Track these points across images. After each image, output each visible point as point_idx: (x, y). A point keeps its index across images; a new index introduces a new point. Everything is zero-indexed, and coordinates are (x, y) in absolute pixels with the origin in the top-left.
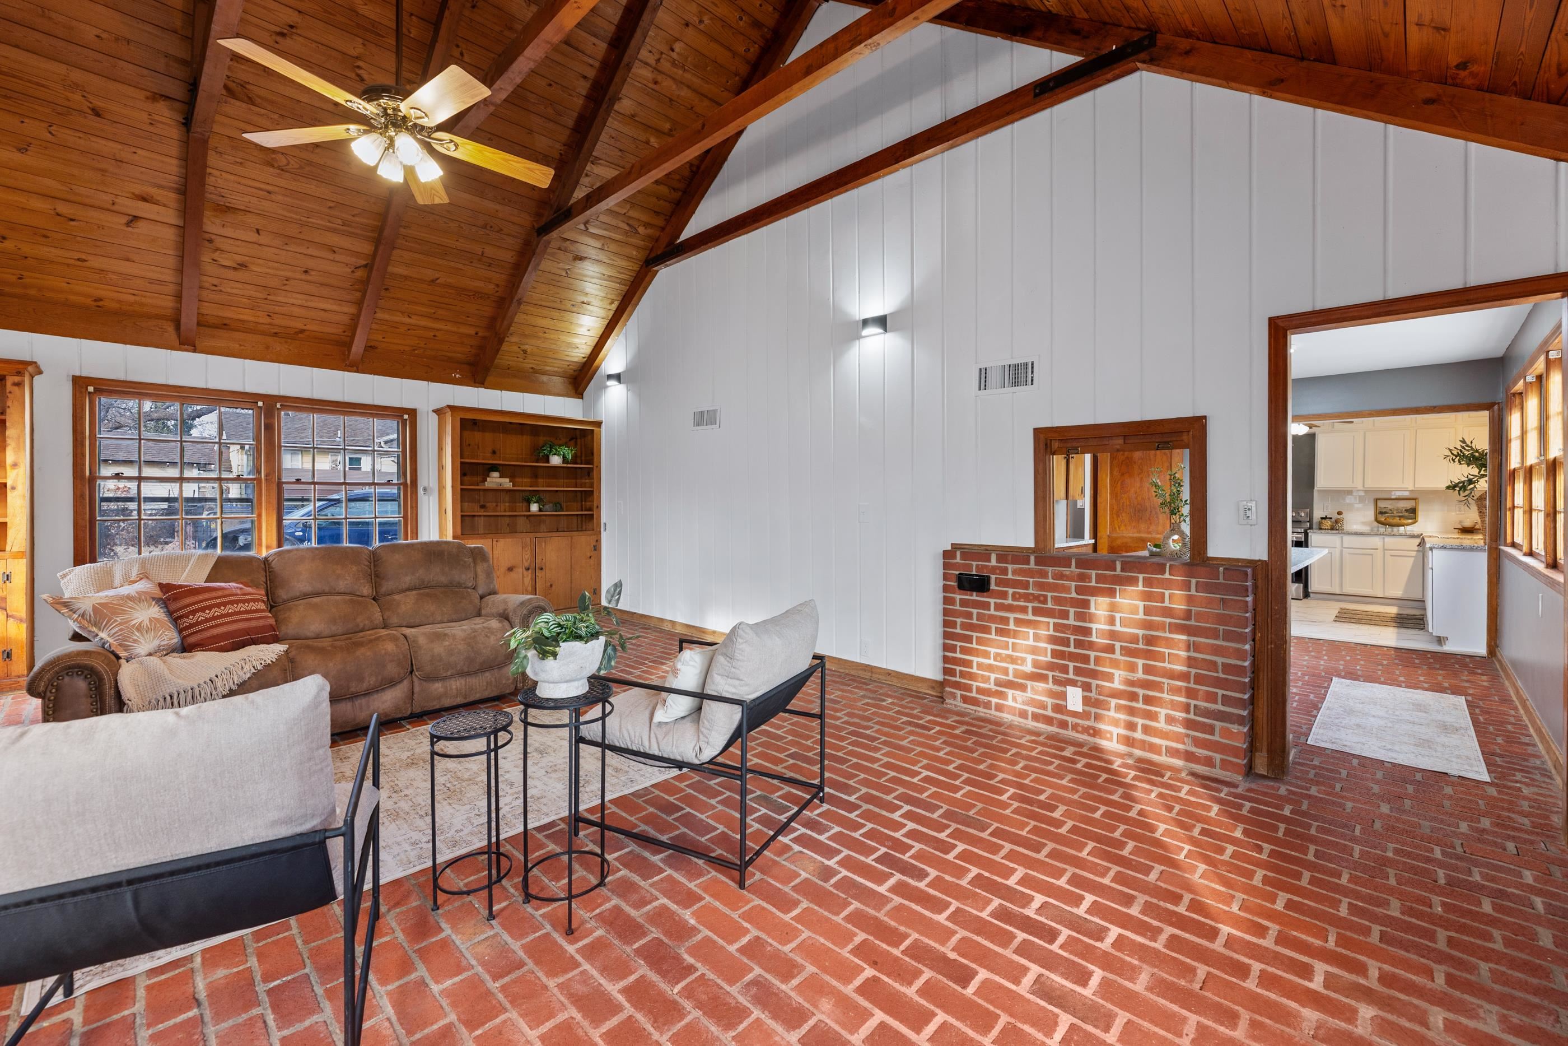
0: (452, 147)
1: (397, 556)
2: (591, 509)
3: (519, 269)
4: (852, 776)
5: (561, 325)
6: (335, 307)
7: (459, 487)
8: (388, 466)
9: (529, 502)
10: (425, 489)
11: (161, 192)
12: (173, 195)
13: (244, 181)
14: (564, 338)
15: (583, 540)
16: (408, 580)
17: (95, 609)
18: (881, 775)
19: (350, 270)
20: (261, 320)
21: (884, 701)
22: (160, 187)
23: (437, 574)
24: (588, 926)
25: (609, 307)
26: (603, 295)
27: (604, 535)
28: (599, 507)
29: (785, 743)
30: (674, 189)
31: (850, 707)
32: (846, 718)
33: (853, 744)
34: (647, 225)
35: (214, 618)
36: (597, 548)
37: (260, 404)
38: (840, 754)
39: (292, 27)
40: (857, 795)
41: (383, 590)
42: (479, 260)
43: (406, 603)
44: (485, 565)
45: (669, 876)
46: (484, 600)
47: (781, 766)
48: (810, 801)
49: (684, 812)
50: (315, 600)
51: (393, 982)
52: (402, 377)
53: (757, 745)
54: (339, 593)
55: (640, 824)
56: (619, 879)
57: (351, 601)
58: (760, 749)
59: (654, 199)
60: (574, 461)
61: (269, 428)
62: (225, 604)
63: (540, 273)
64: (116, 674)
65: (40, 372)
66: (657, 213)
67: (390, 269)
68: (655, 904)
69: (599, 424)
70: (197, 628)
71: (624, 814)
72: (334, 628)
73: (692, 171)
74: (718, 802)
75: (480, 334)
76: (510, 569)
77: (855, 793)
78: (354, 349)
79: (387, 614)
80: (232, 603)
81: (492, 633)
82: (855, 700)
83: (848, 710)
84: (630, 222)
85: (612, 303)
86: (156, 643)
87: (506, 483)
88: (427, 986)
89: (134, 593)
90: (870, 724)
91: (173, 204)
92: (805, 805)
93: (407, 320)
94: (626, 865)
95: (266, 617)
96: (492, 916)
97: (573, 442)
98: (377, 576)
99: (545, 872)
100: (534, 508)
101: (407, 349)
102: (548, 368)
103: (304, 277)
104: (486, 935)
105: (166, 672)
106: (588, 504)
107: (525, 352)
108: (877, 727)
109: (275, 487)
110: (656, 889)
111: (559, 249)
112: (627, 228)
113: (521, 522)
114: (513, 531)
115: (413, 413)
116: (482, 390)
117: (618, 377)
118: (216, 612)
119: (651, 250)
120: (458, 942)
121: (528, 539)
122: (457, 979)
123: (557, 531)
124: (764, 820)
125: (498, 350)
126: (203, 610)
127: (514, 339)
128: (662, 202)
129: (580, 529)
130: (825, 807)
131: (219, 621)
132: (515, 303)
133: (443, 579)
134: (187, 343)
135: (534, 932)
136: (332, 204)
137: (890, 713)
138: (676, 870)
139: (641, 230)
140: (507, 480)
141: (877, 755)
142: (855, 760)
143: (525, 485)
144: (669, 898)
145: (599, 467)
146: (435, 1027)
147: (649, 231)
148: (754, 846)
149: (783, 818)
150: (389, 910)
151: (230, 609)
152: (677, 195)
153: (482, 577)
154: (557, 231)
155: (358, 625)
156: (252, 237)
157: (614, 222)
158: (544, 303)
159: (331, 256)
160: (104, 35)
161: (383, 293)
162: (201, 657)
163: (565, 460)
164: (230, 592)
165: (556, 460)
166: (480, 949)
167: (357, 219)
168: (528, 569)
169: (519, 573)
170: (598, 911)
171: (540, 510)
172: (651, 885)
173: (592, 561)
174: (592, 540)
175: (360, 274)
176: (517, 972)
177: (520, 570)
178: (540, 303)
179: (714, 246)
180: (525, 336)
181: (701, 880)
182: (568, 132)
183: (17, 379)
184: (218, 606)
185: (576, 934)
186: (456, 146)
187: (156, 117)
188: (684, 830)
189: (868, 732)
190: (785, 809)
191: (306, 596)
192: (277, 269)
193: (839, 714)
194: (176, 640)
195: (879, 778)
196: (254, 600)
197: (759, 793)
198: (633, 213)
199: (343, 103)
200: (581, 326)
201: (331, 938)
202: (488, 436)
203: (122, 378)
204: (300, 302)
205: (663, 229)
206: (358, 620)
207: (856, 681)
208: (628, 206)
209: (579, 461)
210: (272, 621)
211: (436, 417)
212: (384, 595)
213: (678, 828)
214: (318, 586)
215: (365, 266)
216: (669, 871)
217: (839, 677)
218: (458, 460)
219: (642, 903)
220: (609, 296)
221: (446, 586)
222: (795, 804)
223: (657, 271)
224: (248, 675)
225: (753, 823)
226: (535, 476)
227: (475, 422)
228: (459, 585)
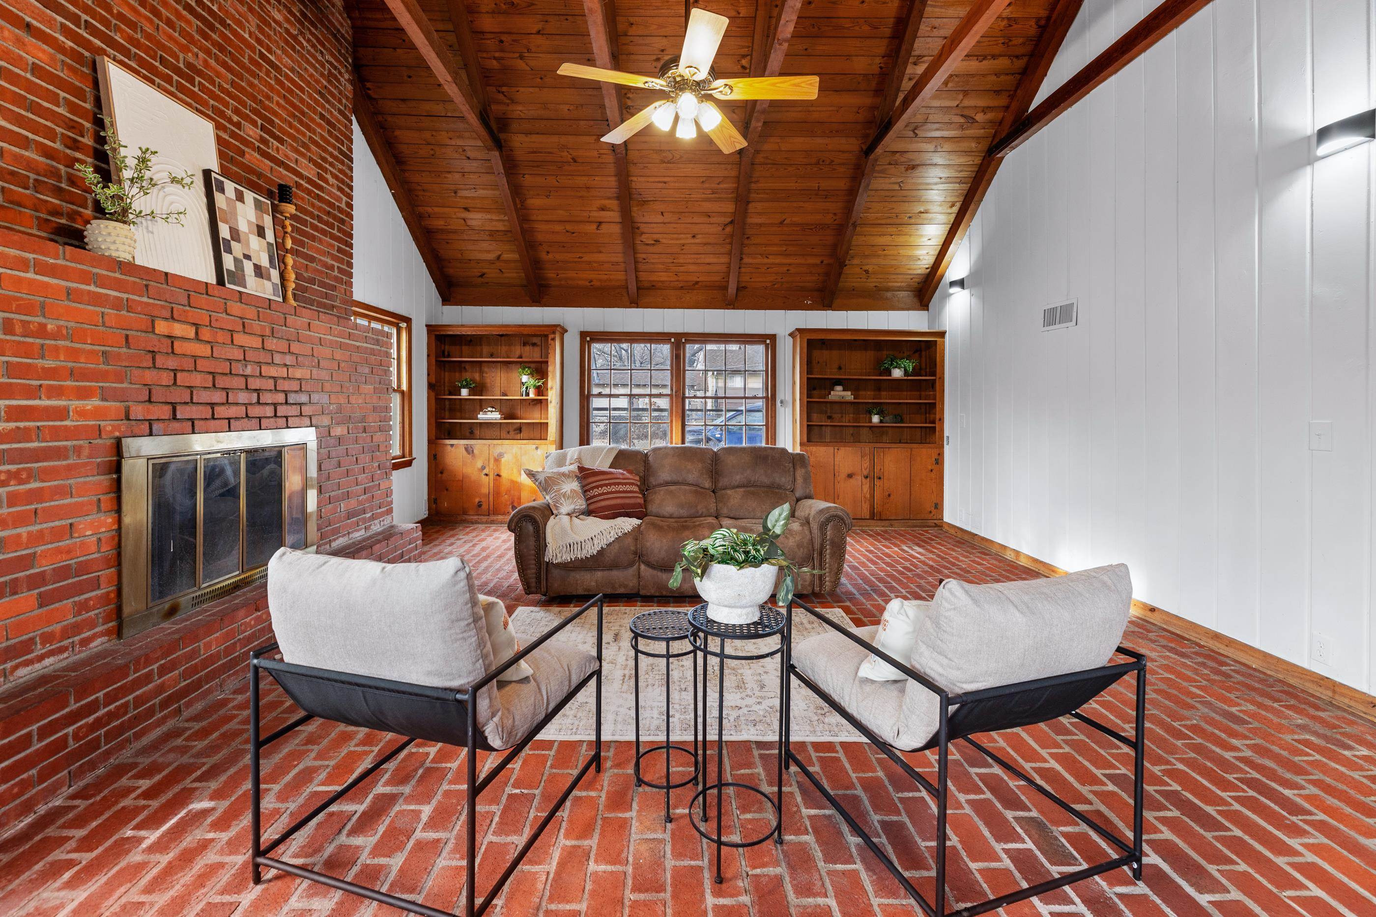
0: (728, 90)
1: (732, 458)
2: (934, 422)
3: (852, 193)
4: (1217, 858)
5: (901, 240)
6: (715, 260)
7: (805, 400)
8: (756, 384)
9: (870, 413)
10: (782, 402)
11: (610, 201)
12: (616, 202)
13: (651, 179)
14: (903, 252)
15: (924, 452)
16: (738, 478)
17: (545, 480)
18: (1287, 882)
19: (721, 229)
20: (672, 279)
21: (1350, 748)
22: (609, 198)
23: (761, 476)
24: (740, 884)
25: (949, 211)
26: (942, 199)
27: (947, 449)
28: (941, 420)
29: (1113, 755)
30: (1017, 57)
31: (1266, 736)
32: (1248, 753)
33: (1243, 801)
34: (984, 110)
35: (603, 494)
36: (939, 461)
37: (673, 340)
38: (1210, 809)
39: (663, 51)
40: (1217, 897)
41: (720, 485)
42: (816, 195)
43: (735, 498)
44: (803, 471)
45: (855, 872)
46: (799, 503)
47: (1088, 788)
48: (1114, 865)
49: (917, 794)
50: (672, 488)
51: (572, 839)
52: (765, 309)
53: (1066, 742)
54: (689, 484)
55: (858, 786)
56: (800, 843)
57: (696, 492)
58: (1067, 749)
59: (994, 78)
60: (916, 372)
61: (678, 357)
62: (610, 485)
63: (873, 193)
64: (545, 525)
65: (566, 331)
66: (997, 92)
67: (749, 220)
68: (820, 901)
69: (942, 334)
70: (595, 499)
71: (847, 766)
72: (681, 511)
73: (1040, 27)
74: (968, 801)
75: (825, 262)
76: (850, 476)
77: (1212, 892)
78: (730, 290)
79: (720, 505)
80: (615, 484)
81: (792, 535)
82: (1280, 728)
83: (1258, 741)
84: (966, 112)
85: (953, 206)
86: (572, 507)
87: (848, 396)
88: (588, 860)
89: (567, 472)
90: (1299, 779)
91: (616, 208)
92: (1104, 868)
93: (766, 261)
94: (817, 832)
95: (637, 497)
96: (669, 819)
97: (917, 354)
98: (716, 473)
99: (738, 795)
100: (876, 419)
101: (769, 285)
102: (890, 284)
103: (693, 241)
104: (655, 836)
105: (569, 528)
106: (932, 416)
107: (867, 272)
108: (1313, 790)
109: (680, 400)
110: (831, 880)
111: (890, 164)
112: (962, 120)
113: (865, 431)
114: (856, 440)
115: (773, 337)
116: (830, 312)
117: (961, 283)
118: (605, 490)
119: (994, 137)
120: (633, 828)
121: (867, 449)
122: (609, 868)
123: (900, 442)
124: (1022, 859)
125: (840, 274)
126: (597, 487)
127: (856, 261)
128: (1003, 77)
129: (922, 442)
130: (1141, 888)
131: (606, 497)
132: (851, 228)
133: (766, 480)
134: (635, 303)
135: (692, 859)
136: (704, 179)
137: (1356, 775)
138: (868, 868)
139: (980, 117)
140: (849, 393)
141: (1294, 843)
142: (1238, 832)
143: (868, 397)
144: (839, 903)
145: (942, 379)
146: (568, 907)
147: (990, 116)
148: (988, 892)
149: (1056, 871)
150: (611, 768)
151: (613, 488)
152: (1020, 63)
153: (800, 480)
154: (880, 147)
155: (698, 512)
156: (660, 219)
157: (946, 119)
158: (880, 222)
159: (706, 220)
160: (572, 108)
161: (746, 242)
162: (591, 520)
163: (906, 373)
164: (615, 476)
165: (897, 373)
166: (643, 848)
167: (722, 186)
168: (866, 477)
169: (858, 480)
170: (758, 871)
171: (881, 421)
172: (829, 873)
173: (933, 475)
174: (934, 453)
175: (729, 229)
176: (654, 894)
177: (859, 478)
178: (876, 222)
179: (1071, 105)
180: (867, 257)
181: (891, 901)
182: (885, 42)
183: (552, 336)
184: (606, 485)
185: (724, 886)
186: (731, 88)
187: (602, 152)
188: (905, 819)
189: (1287, 792)
190: (1066, 859)
191: (667, 484)
192: (677, 239)
193: (1235, 742)
194: (584, 507)
195: (1282, 887)
196: (632, 484)
197: (1034, 814)
198: (967, 103)
199: (643, 86)
200: (922, 236)
201: (566, 771)
202: (835, 353)
203: (602, 330)
204: (692, 261)
205: (1007, 108)
206: (699, 508)
207: (1296, 697)
208: (961, 96)
209: (923, 372)
210: (641, 501)
211: (791, 339)
212: (721, 489)
213: (899, 813)
214: (675, 477)
215: (732, 222)
216: (858, 866)
217: (1261, 681)
218: (805, 376)
219: (805, 890)
220: (949, 199)
221: (768, 487)
222: (1087, 859)
223: (1002, 158)
224: (613, 539)
225: (1004, 856)
226: (879, 389)
227: (823, 342)
228: (779, 487)
